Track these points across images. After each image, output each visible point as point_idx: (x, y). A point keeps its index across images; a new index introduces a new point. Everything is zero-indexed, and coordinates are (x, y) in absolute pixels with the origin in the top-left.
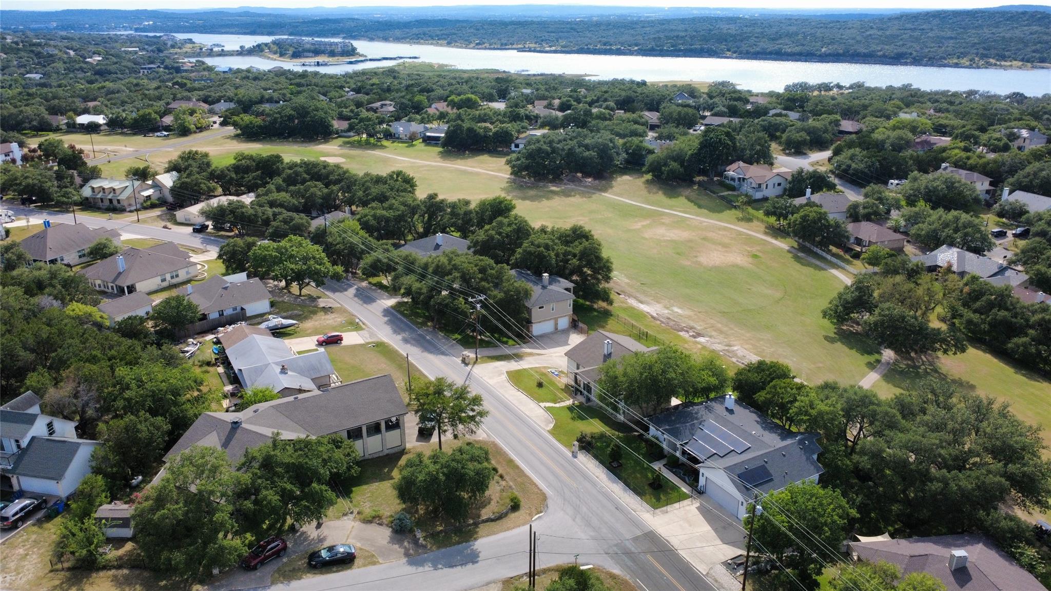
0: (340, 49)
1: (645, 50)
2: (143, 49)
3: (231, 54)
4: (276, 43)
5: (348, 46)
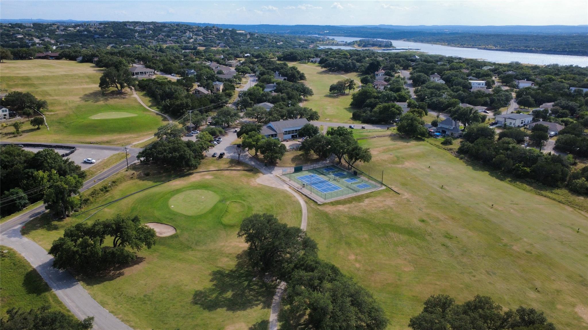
0: (384, 44)
2: (306, 41)
3: (341, 45)
4: (360, 41)
5: (388, 43)
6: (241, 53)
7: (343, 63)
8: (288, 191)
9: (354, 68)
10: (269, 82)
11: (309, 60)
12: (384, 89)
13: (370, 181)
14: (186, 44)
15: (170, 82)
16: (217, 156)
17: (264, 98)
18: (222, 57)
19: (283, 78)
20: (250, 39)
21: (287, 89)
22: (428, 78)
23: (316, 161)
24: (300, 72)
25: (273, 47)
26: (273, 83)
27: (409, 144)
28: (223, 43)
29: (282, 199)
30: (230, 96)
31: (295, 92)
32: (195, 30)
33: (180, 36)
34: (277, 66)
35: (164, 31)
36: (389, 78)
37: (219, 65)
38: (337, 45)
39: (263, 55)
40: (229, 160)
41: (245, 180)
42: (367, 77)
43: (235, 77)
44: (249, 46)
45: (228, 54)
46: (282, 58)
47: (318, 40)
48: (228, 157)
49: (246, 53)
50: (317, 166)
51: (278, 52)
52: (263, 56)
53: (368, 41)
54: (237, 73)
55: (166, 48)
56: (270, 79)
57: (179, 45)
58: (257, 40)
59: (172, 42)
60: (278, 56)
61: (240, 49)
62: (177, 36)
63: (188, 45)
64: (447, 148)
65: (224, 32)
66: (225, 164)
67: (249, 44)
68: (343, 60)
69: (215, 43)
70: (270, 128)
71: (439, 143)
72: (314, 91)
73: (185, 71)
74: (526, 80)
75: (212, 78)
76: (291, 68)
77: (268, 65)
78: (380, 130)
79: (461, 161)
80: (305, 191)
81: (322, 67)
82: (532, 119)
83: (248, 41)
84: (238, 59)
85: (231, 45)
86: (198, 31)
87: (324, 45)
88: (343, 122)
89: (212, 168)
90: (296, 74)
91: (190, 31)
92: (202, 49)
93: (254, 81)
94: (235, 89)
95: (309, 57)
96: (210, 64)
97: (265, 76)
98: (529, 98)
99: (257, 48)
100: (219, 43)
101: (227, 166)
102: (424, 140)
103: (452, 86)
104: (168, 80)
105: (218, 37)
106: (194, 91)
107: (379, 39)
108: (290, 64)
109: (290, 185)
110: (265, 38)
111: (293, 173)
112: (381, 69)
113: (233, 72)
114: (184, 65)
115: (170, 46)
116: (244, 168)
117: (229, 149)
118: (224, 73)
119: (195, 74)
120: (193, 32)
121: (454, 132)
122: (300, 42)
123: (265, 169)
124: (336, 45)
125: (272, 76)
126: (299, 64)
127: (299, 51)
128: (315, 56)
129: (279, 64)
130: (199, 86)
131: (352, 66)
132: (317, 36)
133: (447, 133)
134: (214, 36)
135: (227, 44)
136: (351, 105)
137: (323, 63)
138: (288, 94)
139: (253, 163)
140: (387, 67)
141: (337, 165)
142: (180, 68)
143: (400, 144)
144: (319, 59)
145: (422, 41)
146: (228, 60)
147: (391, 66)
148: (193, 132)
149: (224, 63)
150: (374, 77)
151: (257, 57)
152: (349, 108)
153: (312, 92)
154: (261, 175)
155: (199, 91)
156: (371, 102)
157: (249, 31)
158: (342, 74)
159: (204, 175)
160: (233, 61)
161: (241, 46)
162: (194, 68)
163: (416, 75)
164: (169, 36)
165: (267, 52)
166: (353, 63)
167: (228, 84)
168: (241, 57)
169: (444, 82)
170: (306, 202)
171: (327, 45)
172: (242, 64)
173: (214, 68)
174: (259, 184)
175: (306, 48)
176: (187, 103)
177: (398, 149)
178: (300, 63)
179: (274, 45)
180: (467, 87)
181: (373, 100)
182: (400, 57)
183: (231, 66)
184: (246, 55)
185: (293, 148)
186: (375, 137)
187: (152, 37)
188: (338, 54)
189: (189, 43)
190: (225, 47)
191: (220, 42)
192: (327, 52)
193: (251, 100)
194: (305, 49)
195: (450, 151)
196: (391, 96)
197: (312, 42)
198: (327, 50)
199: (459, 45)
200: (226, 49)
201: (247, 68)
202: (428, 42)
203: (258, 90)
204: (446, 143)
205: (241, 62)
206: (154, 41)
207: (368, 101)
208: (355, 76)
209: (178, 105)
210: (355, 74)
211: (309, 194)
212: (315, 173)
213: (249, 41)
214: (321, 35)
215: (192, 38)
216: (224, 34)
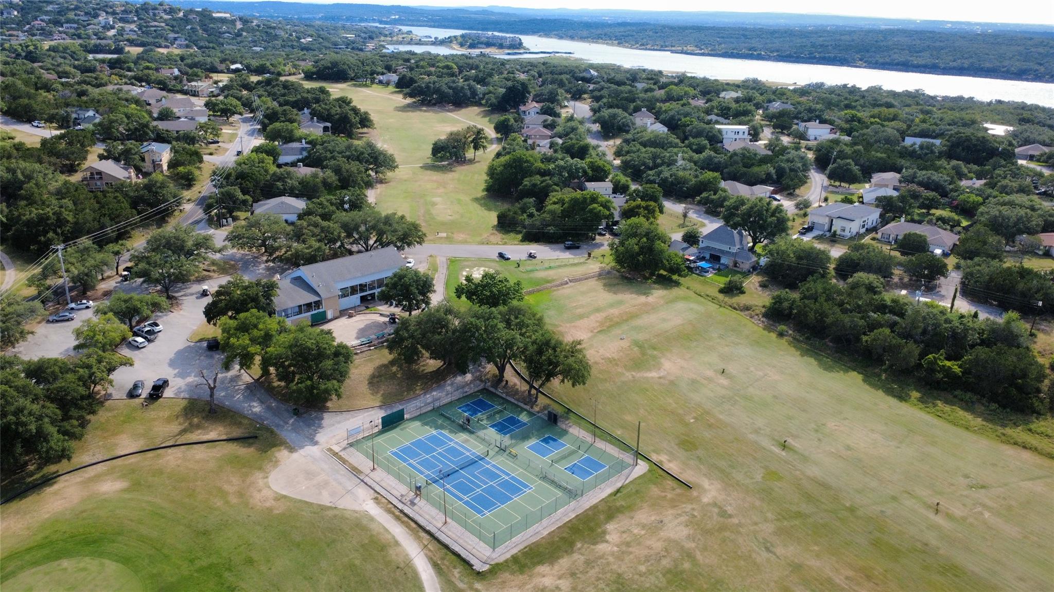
0: (508, 43)
1: (782, 56)
2: (359, 36)
3: (426, 44)
4: (463, 36)
5: (516, 41)
6: (223, 61)
7: (450, 88)
8: (372, 519)
9: (474, 98)
10: (289, 138)
11: (374, 78)
12: (550, 148)
13: (601, 444)
14: (99, 41)
15: (19, 147)
16: (145, 392)
17: (279, 184)
18: (176, 72)
19: (322, 125)
20: (242, 30)
21: (334, 158)
22: (631, 120)
23: (438, 378)
24: (359, 110)
25: (293, 47)
26: (299, 140)
27: (651, 299)
28: (183, 39)
29: (357, 562)
30: (188, 181)
31: (354, 166)
32: (118, 10)
33: (85, 23)
34: (305, 95)
35: (47, 11)
36: (554, 121)
37: (164, 93)
38: (420, 43)
39: (270, 67)
40: (184, 403)
41: (231, 483)
42: (507, 120)
43: (202, 127)
44: (241, 45)
45: (191, 66)
46: (313, 73)
47: (381, 33)
48: (179, 391)
49: (234, 63)
50: (443, 395)
51: (304, 60)
52: (272, 69)
53: (478, 37)
54: (211, 113)
55: (49, 50)
56: (292, 131)
57: (80, 41)
58: (258, 33)
59: (64, 36)
60: (305, 69)
61: (222, 52)
62: (74, 22)
63: (103, 42)
64: (738, 304)
65: (184, 16)
66: (169, 420)
67: (241, 42)
68: (447, 79)
69: (166, 39)
70: (300, 282)
71: (714, 292)
72: (398, 158)
73: (68, 115)
74: (818, 121)
75: (140, 134)
76: (338, 100)
77: (283, 91)
78: (571, 261)
79: (784, 341)
80: (427, 514)
81: (406, 95)
82: (878, 217)
83: (239, 35)
84: (216, 77)
85: (202, 44)
86: (125, 12)
87: (394, 44)
88: (478, 239)
89: (126, 444)
90: (351, 115)
91: (107, 13)
92: (135, 51)
93: (252, 133)
94: (201, 161)
95: (372, 73)
96: (143, 92)
97: (277, 125)
98: (849, 164)
99: (258, 49)
100: (175, 39)
101: (175, 428)
102: (677, 284)
103: (686, 138)
104: (16, 141)
105: (173, 26)
106: (89, 174)
107: (496, 34)
108: (336, 90)
109: (378, 488)
110: (274, 28)
111: (381, 432)
112: (531, 98)
113: (199, 113)
114: (74, 96)
115: (59, 44)
116: (228, 429)
117: (181, 360)
118: (178, 115)
119: (97, 121)
120: (114, 13)
121: (739, 260)
122: (347, 38)
123: (295, 429)
124: (417, 44)
125: (295, 124)
126: (354, 88)
127: (349, 58)
128: (385, 71)
129: (308, 91)
130: (101, 157)
131: (469, 93)
132: (377, 25)
133: (722, 261)
134: (163, 24)
135: (192, 41)
136: (488, 189)
137: (404, 85)
138: (337, 171)
139: (256, 408)
140: (541, 94)
141: (496, 387)
142: (57, 106)
143: (630, 299)
144: (394, 78)
145: (572, 38)
146: (189, 81)
147: (551, 93)
148: (73, 305)
149: (179, 87)
150: (520, 120)
151: (260, 71)
152: (483, 198)
153: (393, 161)
154: (282, 454)
155: (100, 173)
156: (534, 185)
157: (241, 14)
158: (449, 111)
159: (97, 478)
160: (200, 83)
161: (223, 45)
162: (96, 104)
163: (606, 113)
164: (57, 23)
165: (280, 60)
166: (471, 88)
167: (184, 149)
168: (222, 72)
169: (666, 129)
170: (436, 566)
171: (401, 43)
172: (223, 90)
173: (153, 102)
174: (280, 498)
175: (361, 50)
176: (58, 214)
177: (632, 316)
178: (355, 85)
179: (295, 43)
180: (715, 140)
181: (537, 179)
182: (561, 74)
183: (195, 94)
184: (233, 67)
185: (370, 343)
186: (567, 283)
187: (18, 24)
188: (433, 66)
189: (104, 38)
190: (187, 46)
191: (176, 35)
192: (408, 60)
193: (244, 192)
194: (361, 54)
195: (747, 313)
196: (577, 169)
197: (371, 38)
198: (407, 56)
199: (638, 45)
200: (192, 51)
201: (235, 102)
202: (582, 39)
203: (263, 162)
204: (732, 290)
205: (221, 84)
206: (20, 34)
207: (526, 182)
208: (477, 115)
209: (28, 223)
210: (476, 110)
211: (439, 525)
212: (442, 427)
213: (241, 35)
214: (386, 23)
215: (113, 28)
216: (186, 20)
